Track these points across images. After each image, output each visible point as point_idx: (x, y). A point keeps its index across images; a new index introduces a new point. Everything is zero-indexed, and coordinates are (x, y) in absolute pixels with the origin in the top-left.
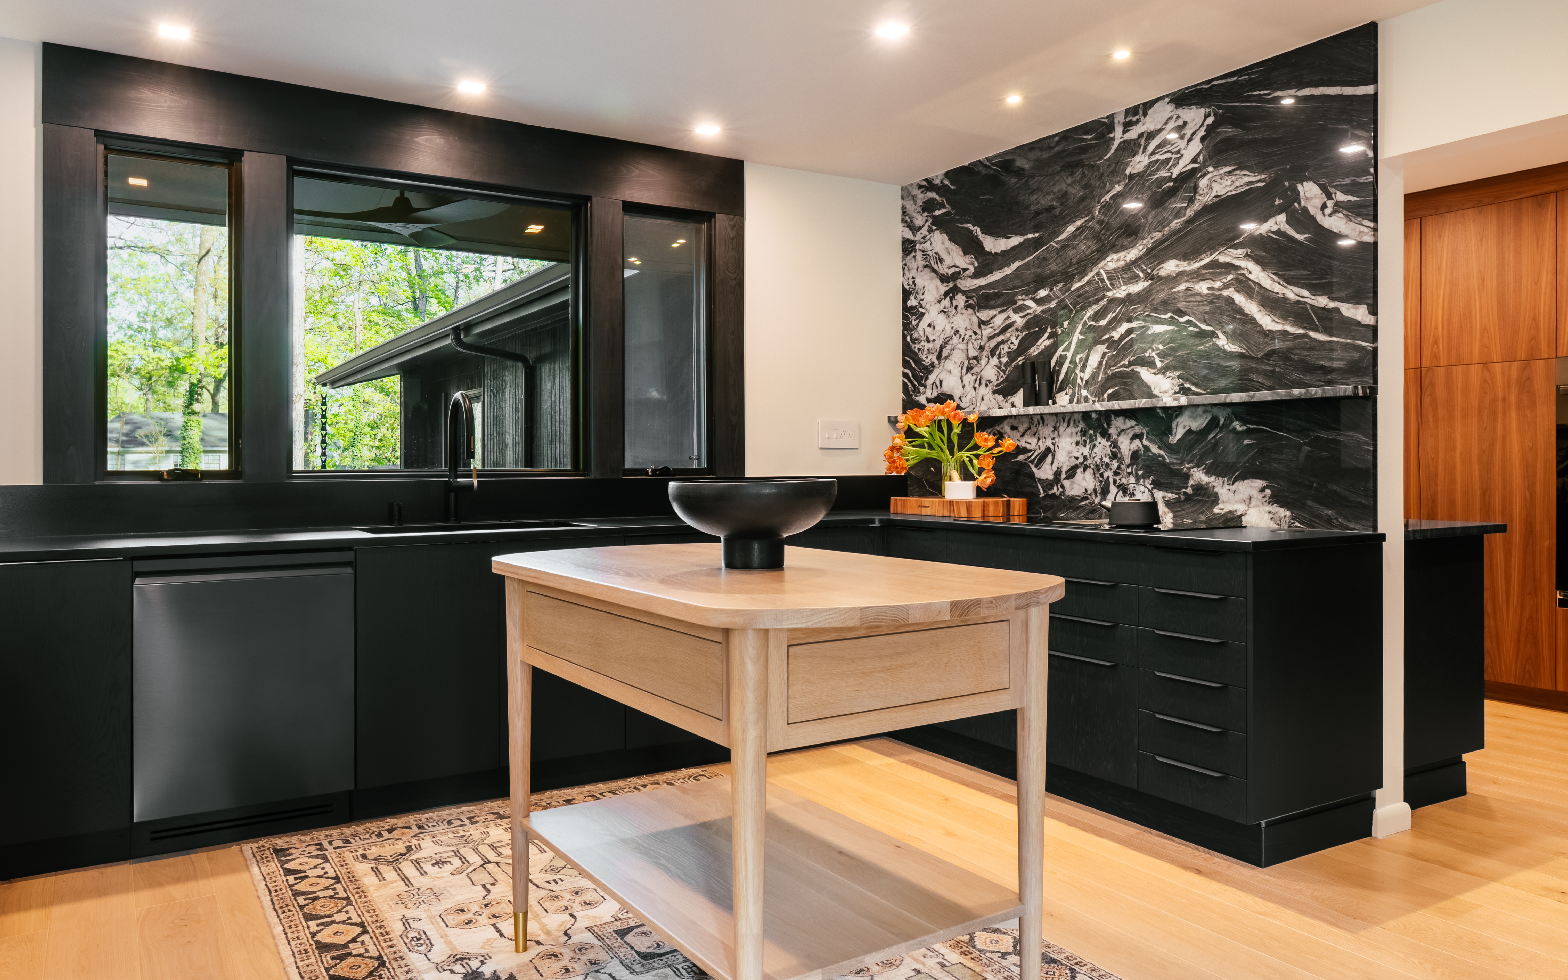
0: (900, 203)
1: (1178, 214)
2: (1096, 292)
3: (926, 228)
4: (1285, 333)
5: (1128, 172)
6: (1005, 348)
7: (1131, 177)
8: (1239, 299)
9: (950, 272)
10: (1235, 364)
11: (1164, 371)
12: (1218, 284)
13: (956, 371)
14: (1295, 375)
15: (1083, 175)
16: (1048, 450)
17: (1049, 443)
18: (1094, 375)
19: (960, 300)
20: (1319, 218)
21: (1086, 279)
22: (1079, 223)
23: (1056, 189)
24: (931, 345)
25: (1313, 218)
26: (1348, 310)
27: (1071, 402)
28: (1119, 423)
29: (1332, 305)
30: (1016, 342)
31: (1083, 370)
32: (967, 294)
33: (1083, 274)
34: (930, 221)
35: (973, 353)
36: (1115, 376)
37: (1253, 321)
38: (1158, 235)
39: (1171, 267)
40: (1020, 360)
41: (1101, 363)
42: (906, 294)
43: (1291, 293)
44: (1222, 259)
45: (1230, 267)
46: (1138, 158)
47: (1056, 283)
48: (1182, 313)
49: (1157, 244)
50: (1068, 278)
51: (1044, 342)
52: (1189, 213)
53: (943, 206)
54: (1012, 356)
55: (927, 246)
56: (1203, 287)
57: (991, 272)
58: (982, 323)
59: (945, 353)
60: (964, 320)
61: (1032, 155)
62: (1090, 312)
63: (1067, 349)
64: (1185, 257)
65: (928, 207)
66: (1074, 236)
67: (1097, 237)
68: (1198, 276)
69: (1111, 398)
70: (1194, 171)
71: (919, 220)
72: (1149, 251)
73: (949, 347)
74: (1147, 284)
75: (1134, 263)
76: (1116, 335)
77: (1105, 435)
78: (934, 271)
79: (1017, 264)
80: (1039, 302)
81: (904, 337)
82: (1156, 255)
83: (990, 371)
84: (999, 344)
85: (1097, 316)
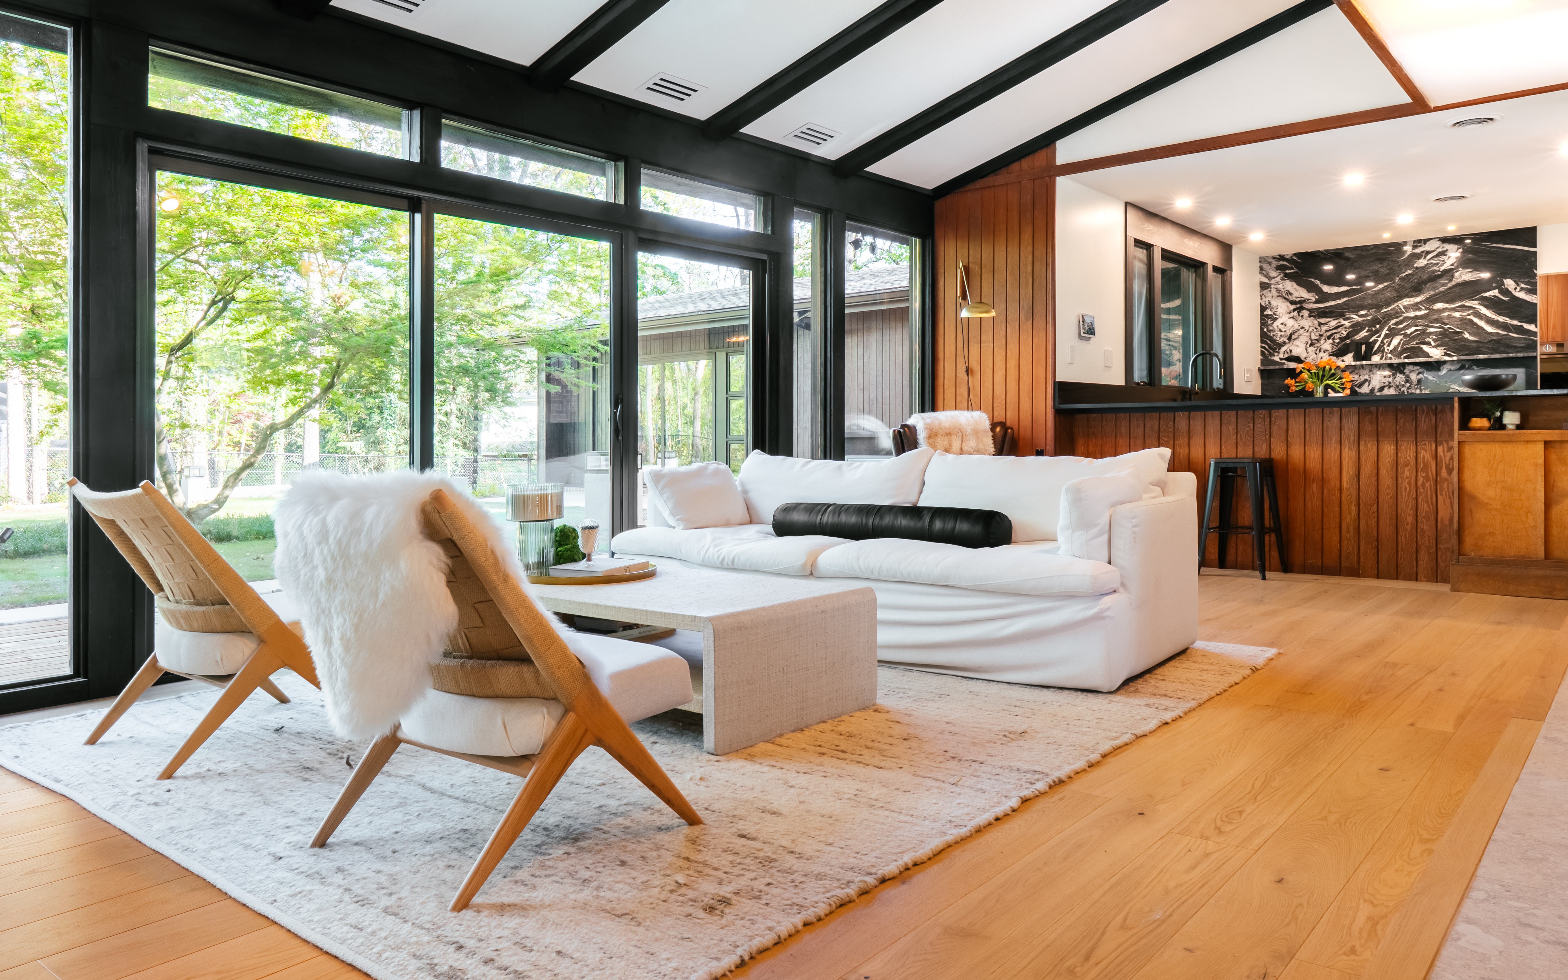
0: (1259, 264)
1: (1443, 285)
2: (1397, 314)
3: (1279, 277)
4: (1498, 333)
5: (1415, 265)
6: (1338, 336)
7: (1417, 268)
8: (1476, 320)
9: (1298, 300)
10: (1474, 345)
11: (1436, 347)
12: (1465, 314)
13: (1303, 346)
14: (1503, 349)
15: (1388, 265)
16: (1366, 380)
17: (1367, 377)
18: (1395, 349)
19: (1305, 313)
20: (1514, 292)
21: (1390, 308)
22: (1386, 284)
23: (1371, 268)
24: (1283, 333)
25: (1510, 293)
26: (1526, 326)
27: (1381, 358)
28: (1411, 367)
29: (1520, 324)
30: (1345, 334)
31: (1389, 345)
32: (1310, 310)
33: (1388, 305)
34: (1282, 275)
35: (1314, 337)
36: (1408, 348)
37: (1482, 328)
38: (1432, 293)
39: (1439, 306)
40: (1348, 341)
41: (1399, 343)
42: (1263, 309)
43: (1501, 319)
44: (1467, 304)
45: (1470, 308)
46: (1420, 261)
47: (1371, 308)
48: (1446, 324)
49: (1431, 297)
50: (1379, 307)
51: (1364, 334)
52: (1450, 285)
53: (1291, 268)
54: (1342, 339)
55: (1280, 286)
56: (1457, 315)
57: (1328, 301)
58: (1320, 324)
59: (1293, 337)
60: (1308, 322)
61: (1355, 252)
62: (1393, 322)
63: (1379, 336)
64: (1447, 302)
65: (1278, 268)
66: (1383, 289)
67: (1397, 291)
68: (1454, 310)
69: (1405, 358)
70: (1452, 269)
71: (1273, 274)
72: (1427, 299)
73: (1296, 335)
74: (1427, 312)
75: (1420, 303)
76: (1409, 332)
77: (1402, 372)
78: (1285, 298)
79: (1345, 299)
80: (1360, 316)
81: (1262, 329)
82: (1432, 300)
83: (1327, 345)
84: (1333, 334)
85: (1397, 324)
